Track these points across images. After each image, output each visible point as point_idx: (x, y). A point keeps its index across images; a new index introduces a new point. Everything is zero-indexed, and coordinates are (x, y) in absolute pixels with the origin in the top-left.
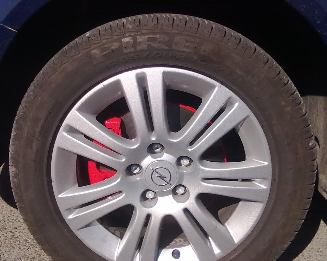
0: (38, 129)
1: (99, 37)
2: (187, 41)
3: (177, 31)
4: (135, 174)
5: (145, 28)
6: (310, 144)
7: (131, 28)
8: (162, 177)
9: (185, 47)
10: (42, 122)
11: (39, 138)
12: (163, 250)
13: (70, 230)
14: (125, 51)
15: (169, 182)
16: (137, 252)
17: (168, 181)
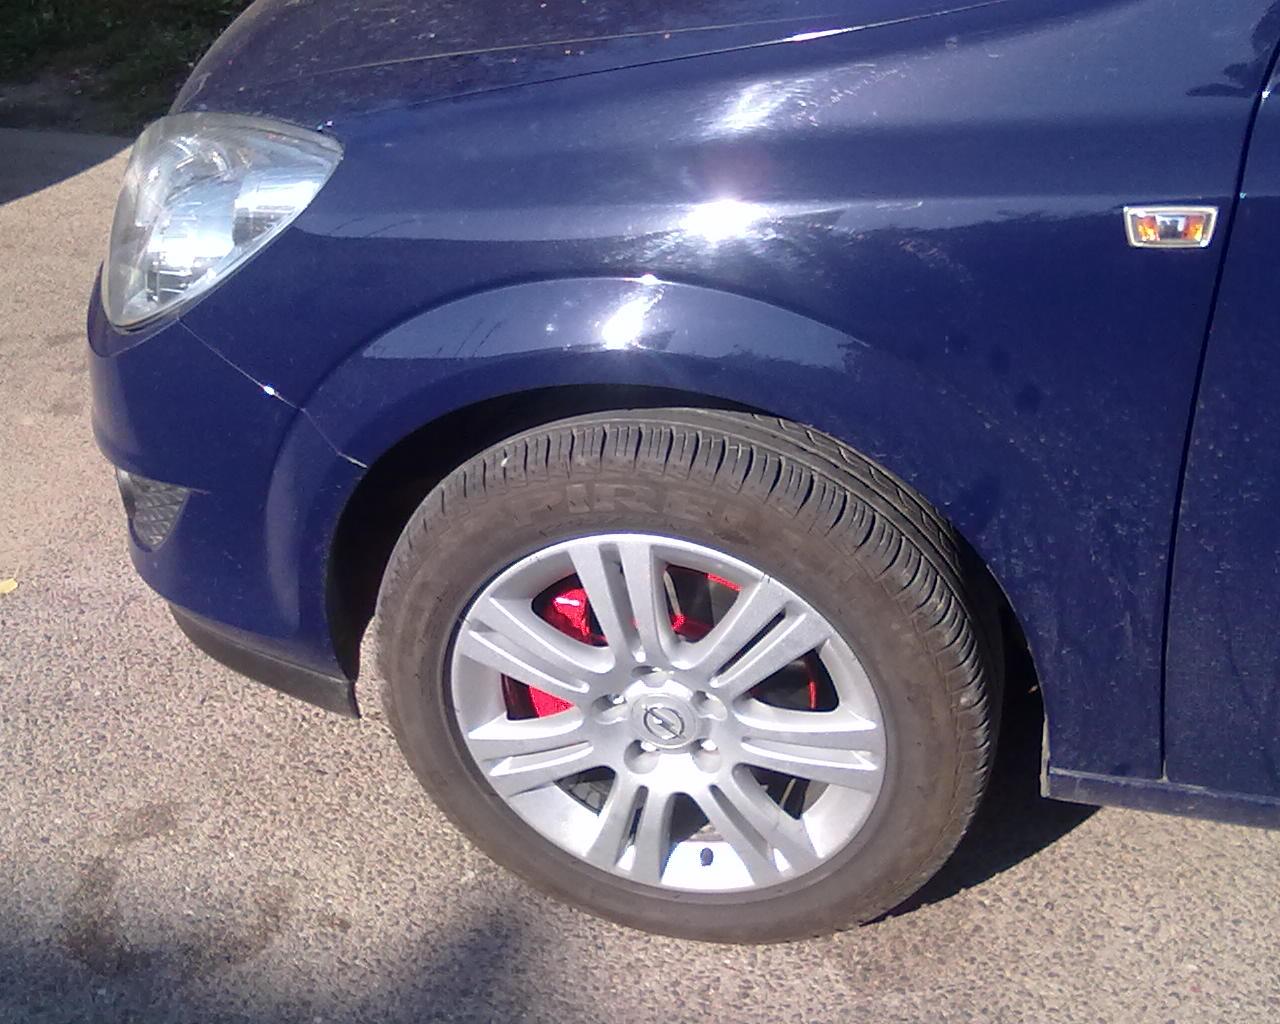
0: (421, 626)
1: (524, 475)
2: (693, 502)
3: (673, 480)
4: (615, 705)
5: (611, 467)
6: (963, 700)
7: (583, 464)
8: (665, 725)
9: (688, 512)
10: (427, 614)
11: (424, 640)
12: (682, 843)
13: (493, 794)
14: (572, 509)
15: (681, 733)
16: (629, 843)
17: (678, 731)
